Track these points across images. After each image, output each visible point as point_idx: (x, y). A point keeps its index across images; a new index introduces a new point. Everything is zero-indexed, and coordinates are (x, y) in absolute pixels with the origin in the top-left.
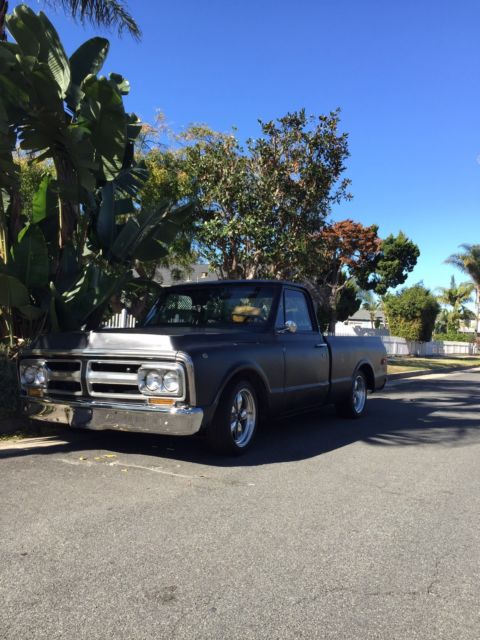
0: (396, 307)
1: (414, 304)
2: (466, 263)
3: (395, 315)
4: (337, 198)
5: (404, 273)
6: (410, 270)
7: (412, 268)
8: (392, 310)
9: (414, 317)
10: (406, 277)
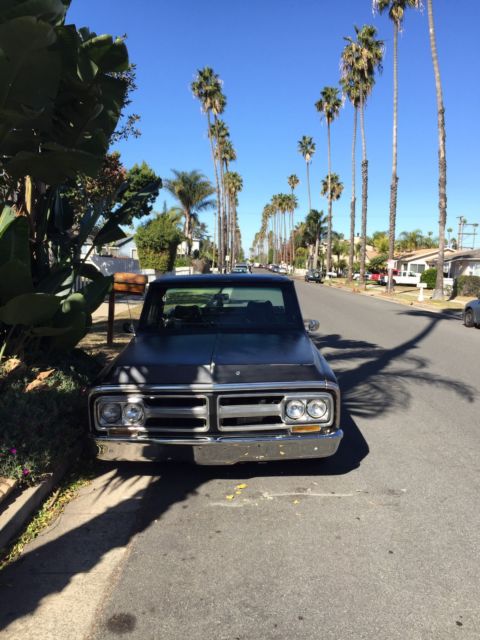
0: (145, 239)
1: (162, 236)
2: (177, 189)
3: (145, 246)
4: (123, 134)
5: (149, 204)
6: (153, 200)
7: (154, 199)
8: (141, 243)
9: (163, 249)
10: (151, 208)
